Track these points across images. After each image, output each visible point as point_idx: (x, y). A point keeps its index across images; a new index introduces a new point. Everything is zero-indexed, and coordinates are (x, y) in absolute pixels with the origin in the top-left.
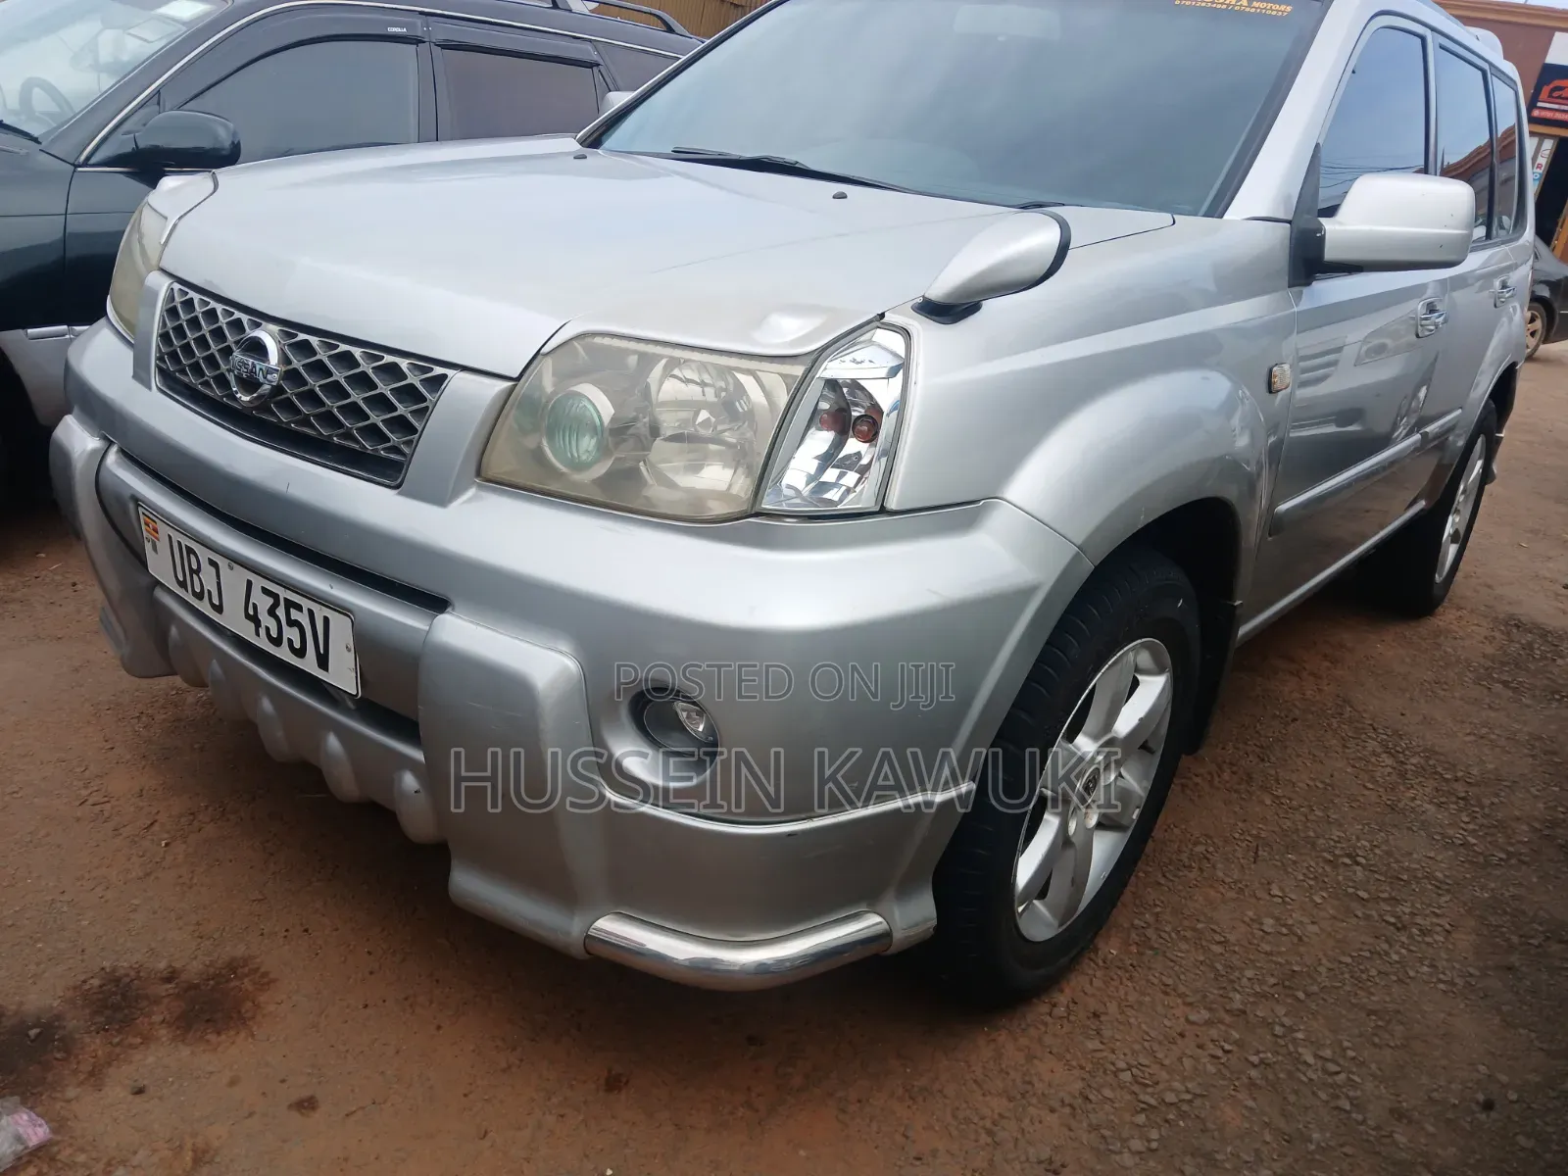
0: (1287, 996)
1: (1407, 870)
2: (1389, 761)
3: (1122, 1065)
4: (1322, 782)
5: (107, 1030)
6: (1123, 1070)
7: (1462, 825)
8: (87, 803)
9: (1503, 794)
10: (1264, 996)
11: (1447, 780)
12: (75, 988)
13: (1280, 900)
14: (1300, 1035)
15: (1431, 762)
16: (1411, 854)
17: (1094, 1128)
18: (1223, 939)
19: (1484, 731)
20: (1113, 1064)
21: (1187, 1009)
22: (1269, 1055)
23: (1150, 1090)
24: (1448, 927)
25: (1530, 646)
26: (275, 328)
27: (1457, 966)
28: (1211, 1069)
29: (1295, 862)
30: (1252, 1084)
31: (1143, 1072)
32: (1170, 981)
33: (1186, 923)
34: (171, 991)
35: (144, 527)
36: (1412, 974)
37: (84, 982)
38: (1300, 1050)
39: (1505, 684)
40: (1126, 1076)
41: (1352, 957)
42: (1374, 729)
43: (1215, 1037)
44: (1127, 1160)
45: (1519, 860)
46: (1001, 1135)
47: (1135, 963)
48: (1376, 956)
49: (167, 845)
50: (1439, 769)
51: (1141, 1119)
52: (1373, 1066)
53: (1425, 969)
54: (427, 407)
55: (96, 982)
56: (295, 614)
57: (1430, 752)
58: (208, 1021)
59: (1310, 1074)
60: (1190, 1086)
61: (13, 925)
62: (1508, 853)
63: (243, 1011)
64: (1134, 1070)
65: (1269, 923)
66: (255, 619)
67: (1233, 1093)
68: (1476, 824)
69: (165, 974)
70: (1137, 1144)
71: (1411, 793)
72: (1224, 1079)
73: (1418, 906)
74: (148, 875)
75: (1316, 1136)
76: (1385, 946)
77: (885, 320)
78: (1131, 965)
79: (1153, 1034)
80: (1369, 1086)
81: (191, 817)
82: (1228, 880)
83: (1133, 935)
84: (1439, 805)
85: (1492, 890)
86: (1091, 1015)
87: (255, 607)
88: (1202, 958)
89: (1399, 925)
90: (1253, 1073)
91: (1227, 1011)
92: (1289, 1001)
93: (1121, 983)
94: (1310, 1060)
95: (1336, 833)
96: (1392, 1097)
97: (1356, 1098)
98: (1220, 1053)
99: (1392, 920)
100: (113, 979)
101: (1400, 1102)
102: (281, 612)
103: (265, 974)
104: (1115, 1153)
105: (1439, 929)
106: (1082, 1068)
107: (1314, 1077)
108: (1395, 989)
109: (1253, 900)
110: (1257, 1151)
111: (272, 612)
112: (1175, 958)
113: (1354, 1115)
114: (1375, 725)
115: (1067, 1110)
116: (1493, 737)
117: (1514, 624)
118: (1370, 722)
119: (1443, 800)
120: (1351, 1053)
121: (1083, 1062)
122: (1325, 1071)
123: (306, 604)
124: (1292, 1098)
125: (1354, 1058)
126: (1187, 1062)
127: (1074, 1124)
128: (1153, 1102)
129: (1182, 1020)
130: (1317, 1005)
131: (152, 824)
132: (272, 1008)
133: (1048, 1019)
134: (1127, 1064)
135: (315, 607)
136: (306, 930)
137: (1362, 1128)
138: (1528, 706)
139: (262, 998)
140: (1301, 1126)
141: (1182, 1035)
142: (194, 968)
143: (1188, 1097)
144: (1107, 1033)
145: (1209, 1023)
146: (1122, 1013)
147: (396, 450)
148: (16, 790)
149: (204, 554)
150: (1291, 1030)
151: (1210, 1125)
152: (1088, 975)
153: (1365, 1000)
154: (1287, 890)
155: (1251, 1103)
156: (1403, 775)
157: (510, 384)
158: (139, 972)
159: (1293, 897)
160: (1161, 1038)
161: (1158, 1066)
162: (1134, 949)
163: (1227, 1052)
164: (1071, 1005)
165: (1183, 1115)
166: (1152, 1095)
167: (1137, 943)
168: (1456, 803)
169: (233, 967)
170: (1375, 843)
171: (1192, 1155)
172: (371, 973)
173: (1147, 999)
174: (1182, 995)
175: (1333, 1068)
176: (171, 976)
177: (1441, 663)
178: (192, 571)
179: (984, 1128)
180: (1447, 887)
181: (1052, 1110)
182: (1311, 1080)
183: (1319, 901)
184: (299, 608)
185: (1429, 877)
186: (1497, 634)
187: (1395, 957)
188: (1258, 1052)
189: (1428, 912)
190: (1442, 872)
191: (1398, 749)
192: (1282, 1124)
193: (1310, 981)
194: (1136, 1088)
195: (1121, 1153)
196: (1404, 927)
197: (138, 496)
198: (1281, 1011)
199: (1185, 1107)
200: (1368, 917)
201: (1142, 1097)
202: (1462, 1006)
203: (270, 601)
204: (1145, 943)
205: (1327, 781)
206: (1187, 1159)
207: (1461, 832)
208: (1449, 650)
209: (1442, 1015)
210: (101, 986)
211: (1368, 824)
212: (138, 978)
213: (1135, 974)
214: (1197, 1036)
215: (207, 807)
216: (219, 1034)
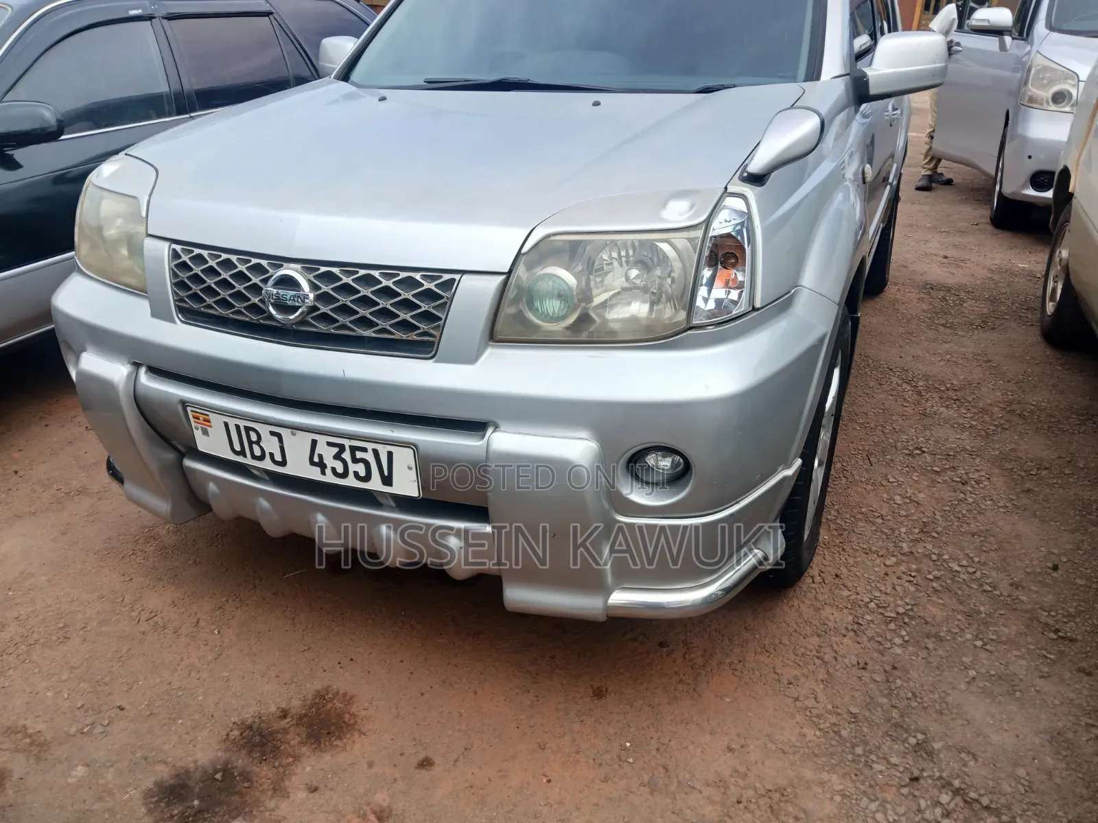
0: (928, 537)
1: (951, 449)
2: (908, 388)
3: (867, 600)
4: (881, 409)
5: (266, 760)
6: (868, 603)
7: (965, 415)
8: (141, 621)
9: (976, 392)
10: (917, 541)
11: (943, 391)
12: (224, 741)
13: (896, 484)
14: (946, 557)
15: (930, 383)
16: (948, 439)
17: (871, 639)
18: (879, 515)
19: (948, 357)
20: (862, 601)
21: (882, 559)
22: (936, 572)
23: (888, 609)
24: (987, 476)
25: (944, 299)
26: (298, 266)
27: (1004, 496)
28: (912, 589)
29: (892, 460)
30: (936, 591)
31: (880, 601)
32: (865, 546)
33: (855, 511)
34: (291, 723)
35: (192, 420)
36: (984, 507)
37: (227, 735)
38: (951, 565)
39: (943, 325)
40: (872, 605)
41: (949, 506)
42: (890, 370)
43: (904, 571)
44: (898, 651)
45: (1003, 428)
46: (827, 658)
47: (842, 541)
48: (960, 502)
49: (219, 632)
50: (937, 386)
51: (892, 626)
52: (991, 564)
53: (989, 502)
54: (446, 303)
55: (236, 733)
56: (359, 455)
57: (926, 377)
58: (328, 733)
59: (962, 576)
60: (906, 601)
61: (151, 714)
62: (995, 426)
63: (347, 720)
64: (876, 601)
65: (898, 499)
66: (322, 465)
67: (929, 598)
68: (971, 413)
69: (279, 713)
70: (898, 641)
71: (929, 404)
72: (921, 592)
73: (967, 468)
74: (219, 655)
75: (982, 609)
76: (963, 495)
77: (729, 191)
78: (840, 542)
79: (873, 578)
80: (994, 574)
81: (221, 610)
82: (863, 479)
83: (832, 526)
84: (947, 407)
85: (998, 449)
86: (835, 577)
87: (320, 456)
88: (874, 528)
89: (963, 482)
90: (935, 584)
91: (903, 554)
92: (929, 539)
93: (840, 554)
94: (958, 569)
95: (904, 437)
96: (1008, 577)
97: (991, 583)
98: (912, 579)
99: (958, 480)
100: (246, 728)
101: (1013, 579)
102: (347, 455)
103: (345, 694)
104: (889, 649)
105: (983, 478)
106: (846, 608)
107: (965, 577)
108: (979, 518)
109: (882, 488)
110: (958, 626)
111: (337, 457)
112: (860, 532)
113: (994, 592)
114: (890, 367)
115: (852, 634)
116: (954, 359)
117: (930, 287)
118: (886, 366)
119: (948, 403)
120: (976, 559)
121: (845, 604)
122: (969, 573)
123: (370, 446)
124: (960, 593)
125: (979, 562)
126: (898, 588)
127: (859, 639)
128: (893, 615)
129: (883, 566)
130: (946, 538)
131: (198, 622)
132: (364, 713)
133: (813, 585)
134: (869, 598)
135: (379, 447)
136: (352, 660)
137: (1002, 598)
138: (963, 336)
139: (353, 710)
140: (972, 606)
141: (886, 574)
142: (296, 704)
143: (910, 607)
144: (850, 584)
145: (897, 564)
146: (850, 571)
147: (425, 334)
148: (83, 626)
149: (264, 430)
150: (940, 555)
151: (929, 620)
152: (821, 554)
153: (967, 528)
154: (897, 477)
155: (941, 601)
156: (919, 393)
157: (504, 277)
158: (260, 718)
159: (903, 480)
160: (878, 579)
161: (884, 595)
162: (835, 533)
163: (914, 577)
164: (821, 574)
165: (912, 618)
166: (891, 611)
167: (836, 530)
168: (955, 403)
169: (321, 696)
170: (927, 438)
171: (928, 638)
172: (412, 673)
173: (859, 559)
174: (877, 552)
175: (971, 570)
176: (284, 714)
177: (904, 321)
178: (251, 443)
179: (814, 656)
180: (975, 453)
181: (845, 636)
182: (964, 580)
183: (917, 479)
184: (364, 450)
185: (964, 450)
186: (923, 295)
187: (971, 500)
188: (930, 573)
189: (973, 470)
190: (968, 445)
191: (909, 378)
192: (961, 607)
193: (936, 526)
194: (880, 610)
195: (892, 647)
196: (966, 482)
197: (185, 399)
198: (930, 546)
199: (911, 613)
200: (945, 481)
201: (887, 614)
202: (1017, 518)
203: (335, 450)
204: (840, 529)
205: (882, 407)
206: (926, 640)
207: (966, 419)
208: (905, 311)
209: (1009, 526)
210: (241, 734)
211: (916, 428)
212: (263, 721)
213: (845, 547)
214: (894, 572)
215: (227, 601)
216: (340, 738)
